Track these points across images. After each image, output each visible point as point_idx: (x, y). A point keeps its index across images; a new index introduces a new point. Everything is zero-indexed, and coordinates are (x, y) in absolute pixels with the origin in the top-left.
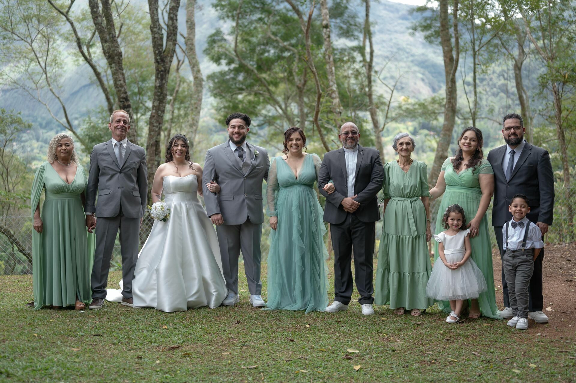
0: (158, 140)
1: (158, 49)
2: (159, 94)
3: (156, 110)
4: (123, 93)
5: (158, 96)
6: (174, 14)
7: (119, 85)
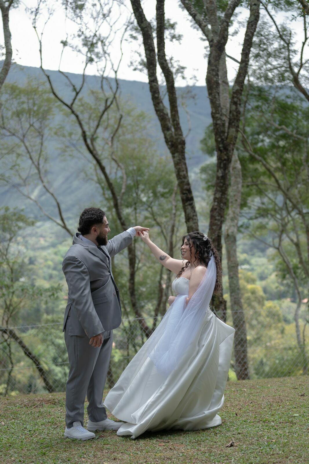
2: (221, 184)
4: (186, 185)
6: (238, 98)
7: (181, 176)
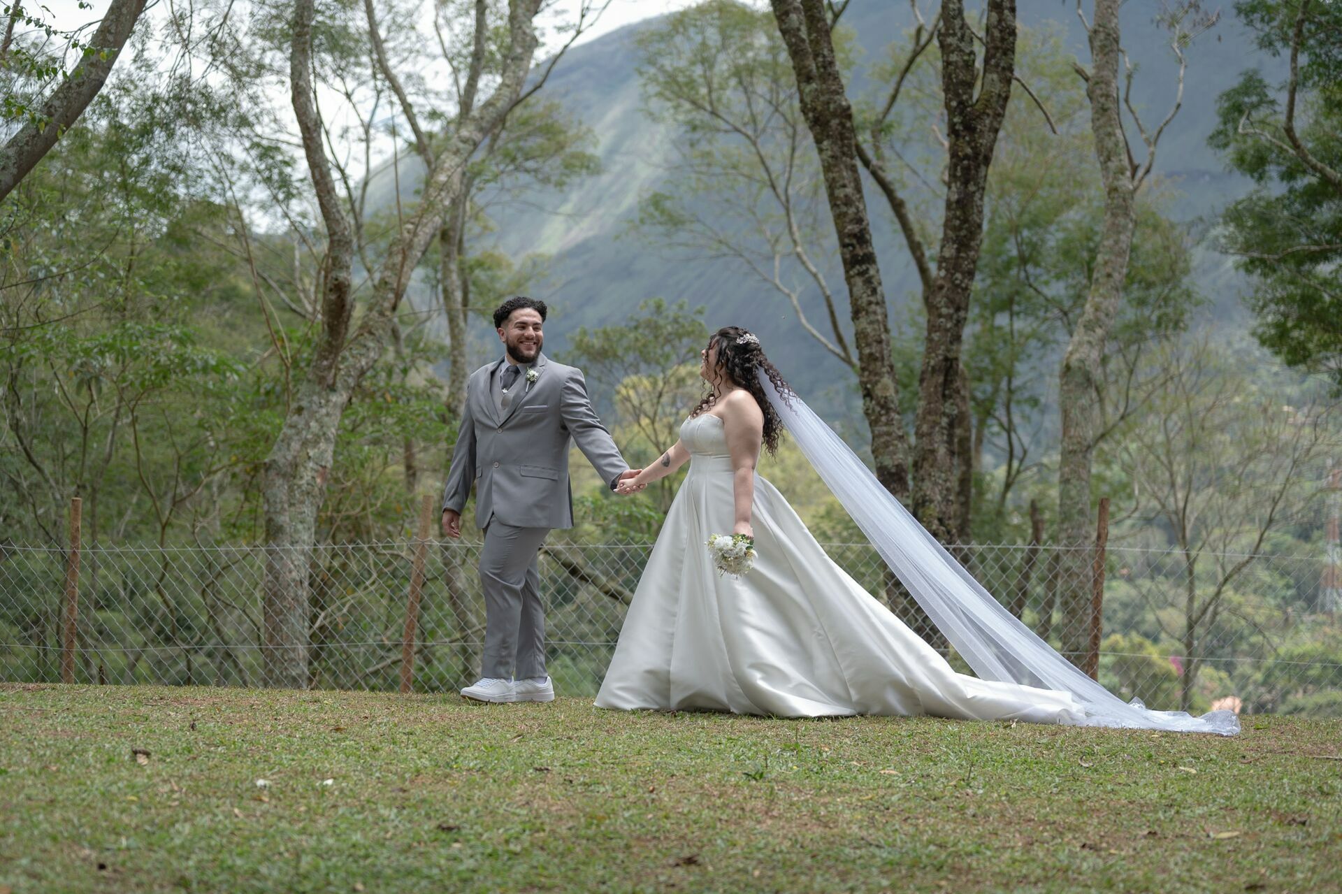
0: (950, 355)
1: (957, 95)
2: (957, 223)
3: (947, 270)
4: (851, 221)
5: (955, 229)
7: (837, 198)
